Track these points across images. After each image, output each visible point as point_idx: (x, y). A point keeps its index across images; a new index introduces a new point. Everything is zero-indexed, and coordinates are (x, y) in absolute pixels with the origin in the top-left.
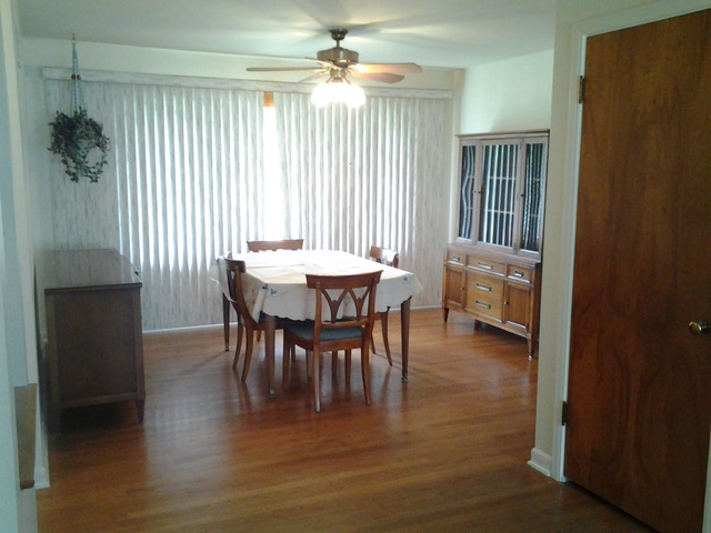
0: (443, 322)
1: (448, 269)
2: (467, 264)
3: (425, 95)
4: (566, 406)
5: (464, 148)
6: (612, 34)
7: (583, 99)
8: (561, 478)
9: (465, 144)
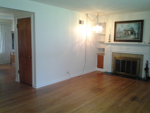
0: (10, 65)
1: (11, 55)
2: (14, 54)
3: (5, 24)
4: (19, 71)
5: (12, 34)
6: (19, 19)
7: (17, 27)
8: (19, 81)
9: (12, 33)
